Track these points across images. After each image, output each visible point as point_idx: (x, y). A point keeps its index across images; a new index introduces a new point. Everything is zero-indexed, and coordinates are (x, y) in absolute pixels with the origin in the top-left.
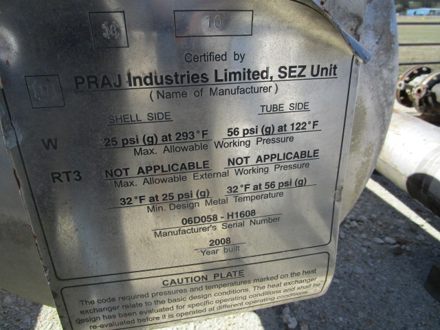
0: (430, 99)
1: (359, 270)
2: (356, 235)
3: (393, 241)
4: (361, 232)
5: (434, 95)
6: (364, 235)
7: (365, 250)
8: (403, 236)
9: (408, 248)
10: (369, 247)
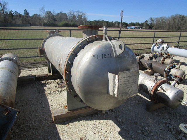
0: (140, 63)
1: (131, 108)
2: (129, 101)
3: (137, 101)
4: (130, 100)
5: (141, 62)
6: (131, 101)
7: (131, 104)
8: (139, 100)
9: (141, 102)
10: (132, 103)
